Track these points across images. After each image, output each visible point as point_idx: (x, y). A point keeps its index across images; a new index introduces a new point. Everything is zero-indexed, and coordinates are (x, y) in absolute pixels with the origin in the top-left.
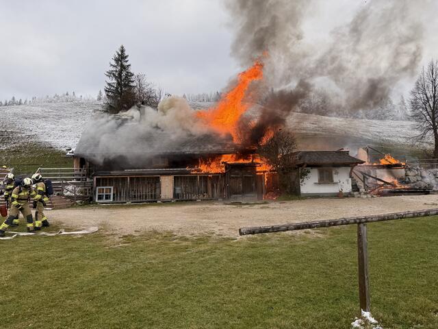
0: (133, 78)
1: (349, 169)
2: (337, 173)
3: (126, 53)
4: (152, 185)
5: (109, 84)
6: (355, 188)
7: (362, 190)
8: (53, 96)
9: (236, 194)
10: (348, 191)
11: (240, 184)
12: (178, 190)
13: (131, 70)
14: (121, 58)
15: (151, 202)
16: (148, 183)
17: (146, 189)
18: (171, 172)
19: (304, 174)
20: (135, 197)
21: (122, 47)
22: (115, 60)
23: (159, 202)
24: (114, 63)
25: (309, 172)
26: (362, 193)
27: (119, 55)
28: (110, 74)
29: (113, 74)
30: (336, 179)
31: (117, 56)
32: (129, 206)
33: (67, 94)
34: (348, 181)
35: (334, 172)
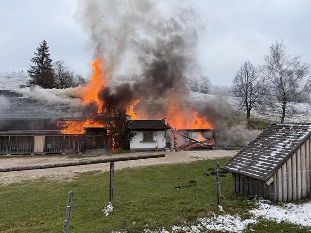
0: (51, 63)
1: (164, 132)
2: (156, 135)
3: (47, 46)
4: (29, 142)
5: (33, 67)
6: (168, 145)
7: (172, 146)
8: (11, 73)
9: (91, 149)
10: (163, 147)
11: (93, 142)
12: (49, 146)
13: (50, 57)
14: (43, 49)
15: (26, 154)
16: (27, 140)
17: (25, 145)
18: (44, 133)
19: (132, 136)
20: (16, 150)
21: (44, 41)
22: (39, 50)
23: (32, 154)
24: (37, 52)
25: (136, 134)
26: (172, 149)
27: (42, 47)
28: (35, 60)
29: (36, 60)
30: (155, 138)
31: (40, 47)
32: (8, 157)
33: (22, 72)
34: (163, 140)
35: (154, 134)
